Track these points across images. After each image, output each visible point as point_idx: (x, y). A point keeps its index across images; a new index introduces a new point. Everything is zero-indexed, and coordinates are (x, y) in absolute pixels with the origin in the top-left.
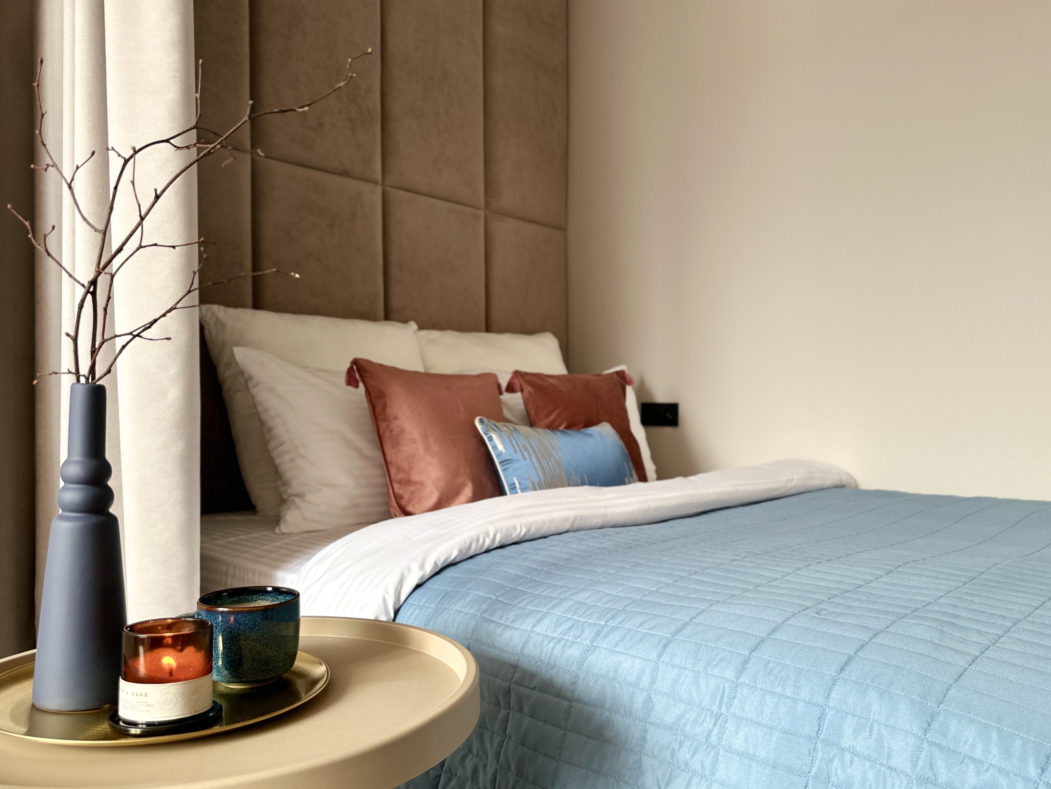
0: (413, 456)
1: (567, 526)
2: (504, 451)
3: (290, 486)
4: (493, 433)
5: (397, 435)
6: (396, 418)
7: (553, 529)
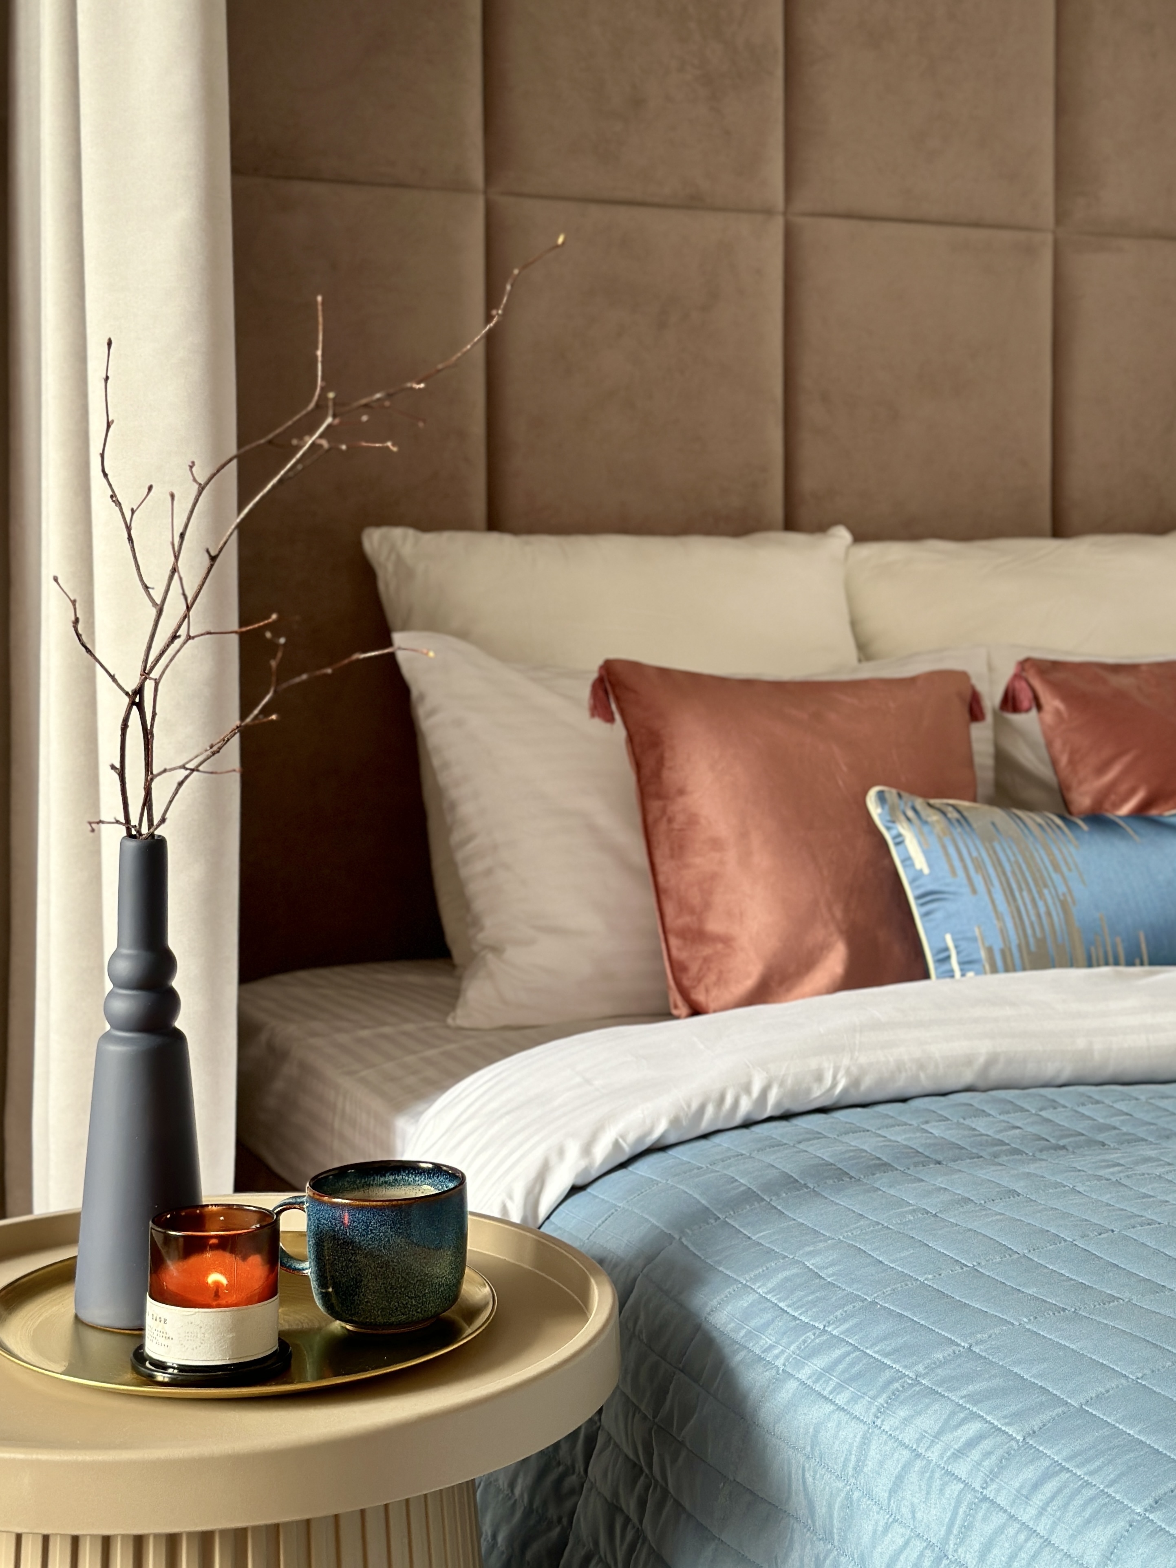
0: (714, 877)
1: (968, 1077)
2: (926, 871)
3: (482, 929)
4: (903, 827)
5: (681, 830)
6: (681, 792)
7: (926, 1083)
